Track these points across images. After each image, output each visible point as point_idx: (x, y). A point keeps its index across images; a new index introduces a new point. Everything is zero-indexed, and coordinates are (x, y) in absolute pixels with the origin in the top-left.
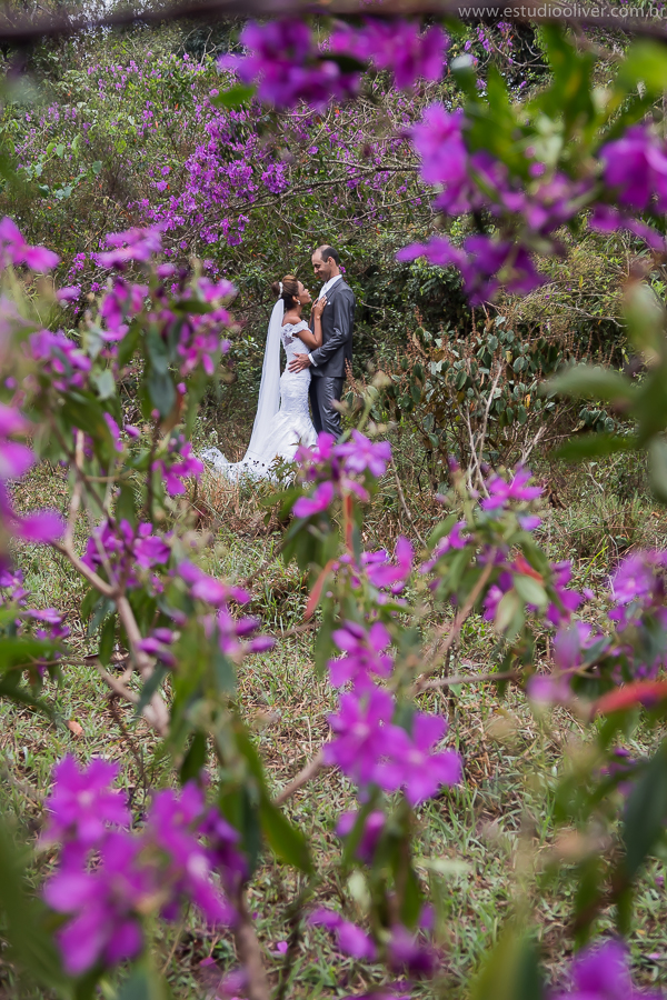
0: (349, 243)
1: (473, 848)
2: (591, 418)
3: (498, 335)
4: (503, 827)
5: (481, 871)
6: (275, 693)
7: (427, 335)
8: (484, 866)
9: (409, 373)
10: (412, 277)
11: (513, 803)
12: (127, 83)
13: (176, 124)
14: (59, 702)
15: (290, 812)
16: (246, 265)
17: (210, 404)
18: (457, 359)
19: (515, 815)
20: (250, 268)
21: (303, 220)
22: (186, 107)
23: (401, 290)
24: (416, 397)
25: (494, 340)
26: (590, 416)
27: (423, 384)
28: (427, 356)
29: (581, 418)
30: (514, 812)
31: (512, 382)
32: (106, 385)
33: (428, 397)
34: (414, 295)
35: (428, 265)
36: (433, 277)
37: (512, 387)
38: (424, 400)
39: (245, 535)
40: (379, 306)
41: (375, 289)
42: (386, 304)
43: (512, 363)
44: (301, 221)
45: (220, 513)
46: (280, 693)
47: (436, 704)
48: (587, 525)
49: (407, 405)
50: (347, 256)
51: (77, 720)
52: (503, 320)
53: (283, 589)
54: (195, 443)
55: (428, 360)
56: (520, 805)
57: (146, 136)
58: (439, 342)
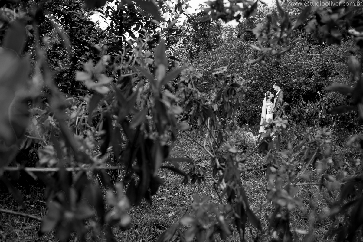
0: (285, 82)
1: (316, 234)
2: (351, 124)
3: (324, 102)
4: (325, 229)
5: (318, 240)
6: (263, 190)
7: (304, 103)
8: (319, 239)
9: (299, 112)
10: (301, 90)
11: (328, 222)
12: (230, 48)
13: (242, 56)
14: (209, 189)
15: (266, 220)
16: (258, 88)
17: (250, 122)
18: (312, 108)
19: (328, 226)
20: (260, 89)
21: (273, 77)
22: (244, 52)
23: (298, 94)
24: (301, 118)
25: (322, 104)
26: (350, 123)
27: (303, 115)
28: (304, 108)
29: (348, 124)
30: (328, 225)
31: (328, 114)
32: (216, 108)
33: (305, 118)
34: (302, 94)
35: (305, 87)
36: (307, 90)
37: (328, 115)
38: (304, 119)
39: (257, 152)
40: (293, 98)
41: (292, 94)
42: (294, 97)
43: (328, 109)
44: (272, 77)
45: (251, 147)
46: (264, 191)
47: (306, 195)
48: (350, 151)
49: (299, 120)
50: (284, 85)
51: (213, 194)
52: (325, 98)
53: (266, 165)
54: (245, 131)
55: (305, 109)
56: (330, 223)
57: (235, 59)
58: (307, 104)
